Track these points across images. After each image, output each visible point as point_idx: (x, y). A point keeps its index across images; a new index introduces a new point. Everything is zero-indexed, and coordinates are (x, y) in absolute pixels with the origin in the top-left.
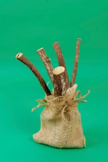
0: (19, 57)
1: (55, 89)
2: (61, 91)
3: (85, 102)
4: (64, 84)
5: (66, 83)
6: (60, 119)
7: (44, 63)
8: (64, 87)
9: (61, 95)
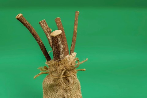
0: (18, 17)
1: (54, 52)
2: (59, 54)
3: (84, 70)
4: (62, 47)
5: (64, 46)
6: (60, 85)
7: (45, 33)
8: (61, 50)
9: (59, 58)
